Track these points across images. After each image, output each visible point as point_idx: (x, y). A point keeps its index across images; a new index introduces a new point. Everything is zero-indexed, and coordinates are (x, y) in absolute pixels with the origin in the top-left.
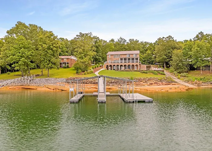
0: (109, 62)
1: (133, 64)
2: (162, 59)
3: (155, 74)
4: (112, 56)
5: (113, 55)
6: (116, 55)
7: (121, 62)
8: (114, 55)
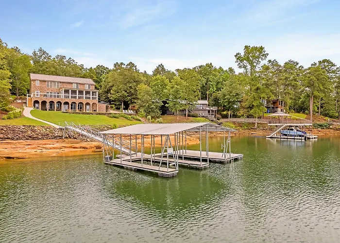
0: (36, 94)
1: (88, 101)
2: (121, 96)
3: (129, 120)
4: (43, 83)
5: (45, 81)
6: (51, 81)
7: (66, 97)
8: (48, 81)
